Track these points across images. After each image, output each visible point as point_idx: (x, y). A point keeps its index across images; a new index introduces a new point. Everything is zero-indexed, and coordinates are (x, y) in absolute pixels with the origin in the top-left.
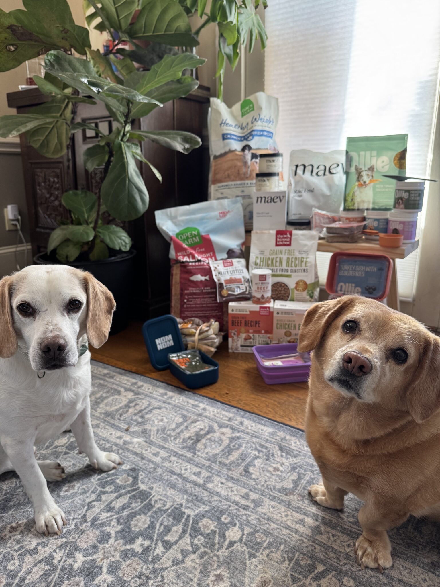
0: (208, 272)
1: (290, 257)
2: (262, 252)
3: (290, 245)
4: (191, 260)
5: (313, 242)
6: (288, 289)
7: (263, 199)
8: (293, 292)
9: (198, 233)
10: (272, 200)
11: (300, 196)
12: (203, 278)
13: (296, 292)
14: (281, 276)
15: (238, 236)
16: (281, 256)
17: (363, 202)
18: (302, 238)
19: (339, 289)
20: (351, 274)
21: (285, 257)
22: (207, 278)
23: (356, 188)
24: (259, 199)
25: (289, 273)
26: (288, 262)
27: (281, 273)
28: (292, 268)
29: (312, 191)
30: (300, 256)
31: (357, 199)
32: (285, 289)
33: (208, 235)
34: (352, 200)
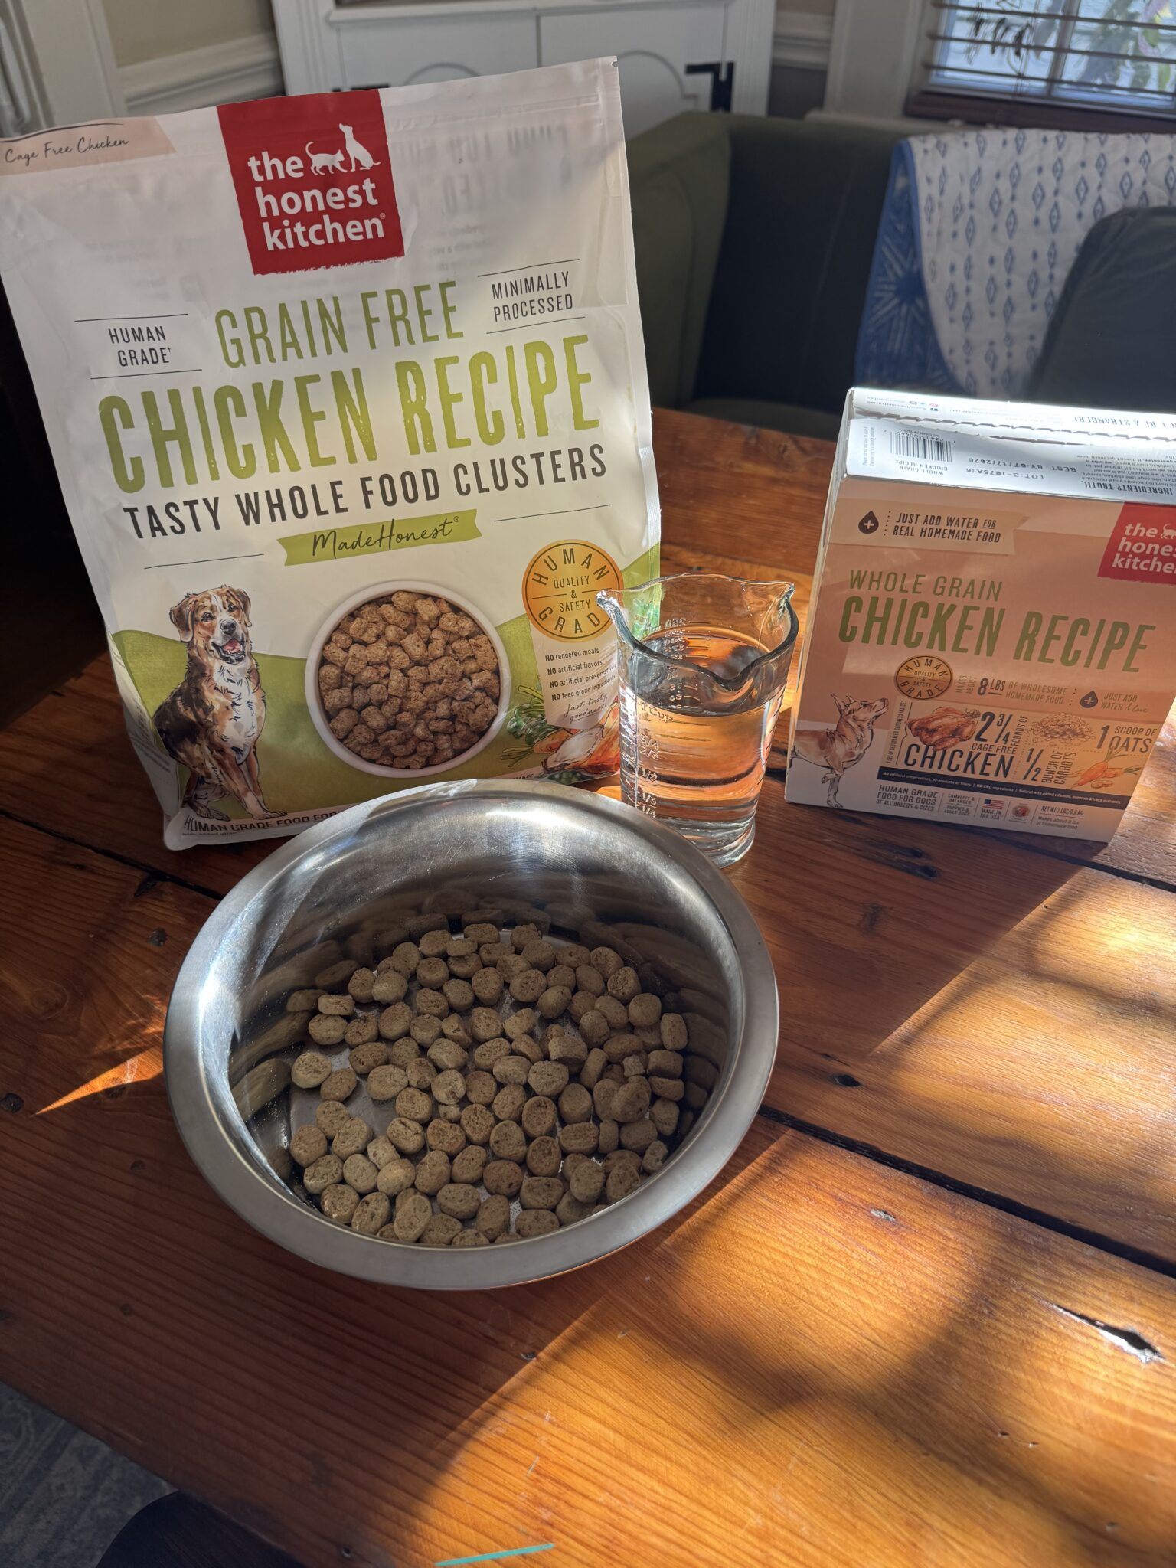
6: (479, 630)
14: (390, 536)
25: (449, 502)
28: (465, 455)
32: (451, 637)
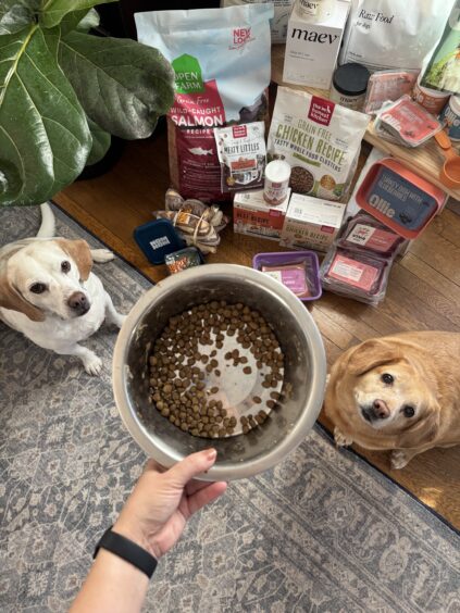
0: (211, 144)
1: (325, 141)
2: (288, 118)
3: (327, 124)
4: (190, 125)
5: (358, 130)
7: (303, 34)
8: (317, 186)
9: (200, 77)
10: (318, 38)
11: (367, 26)
12: (205, 152)
13: (320, 187)
15: (259, 79)
16: (313, 136)
17: (456, 79)
18: (346, 121)
19: (371, 200)
20: (390, 191)
21: (317, 138)
22: (210, 152)
23: (453, 59)
24: (297, 33)
26: (319, 146)
27: (307, 157)
29: (388, 20)
30: (336, 147)
31: (448, 74)
33: (214, 81)
34: (439, 73)
